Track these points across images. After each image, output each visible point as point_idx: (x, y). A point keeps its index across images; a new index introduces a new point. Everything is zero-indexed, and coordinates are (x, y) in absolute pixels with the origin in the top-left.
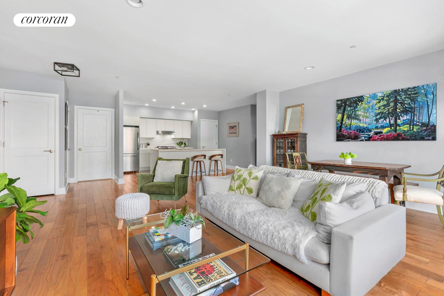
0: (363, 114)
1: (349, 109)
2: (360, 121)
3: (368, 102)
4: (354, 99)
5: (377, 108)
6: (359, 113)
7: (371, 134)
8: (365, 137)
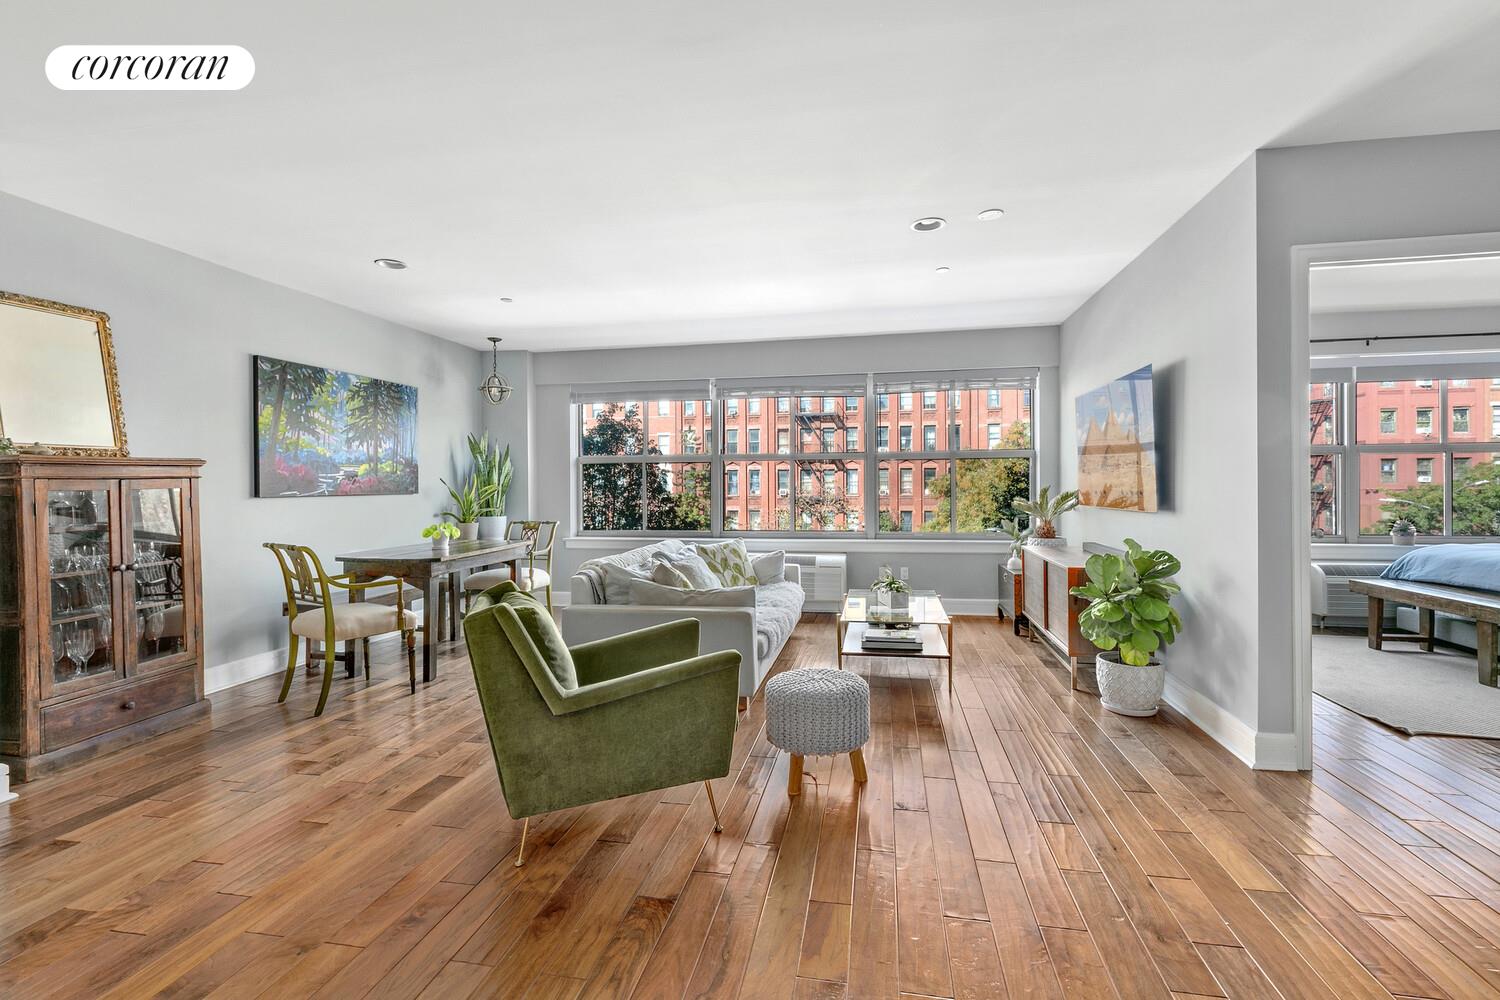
0: (323, 419)
1: (293, 398)
2: (318, 439)
3: (333, 392)
4: (304, 370)
5: (350, 413)
6: (316, 415)
7: (340, 476)
8: (328, 485)
